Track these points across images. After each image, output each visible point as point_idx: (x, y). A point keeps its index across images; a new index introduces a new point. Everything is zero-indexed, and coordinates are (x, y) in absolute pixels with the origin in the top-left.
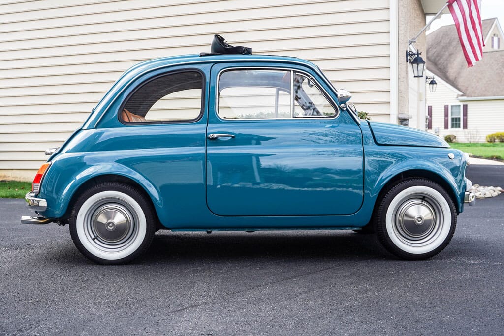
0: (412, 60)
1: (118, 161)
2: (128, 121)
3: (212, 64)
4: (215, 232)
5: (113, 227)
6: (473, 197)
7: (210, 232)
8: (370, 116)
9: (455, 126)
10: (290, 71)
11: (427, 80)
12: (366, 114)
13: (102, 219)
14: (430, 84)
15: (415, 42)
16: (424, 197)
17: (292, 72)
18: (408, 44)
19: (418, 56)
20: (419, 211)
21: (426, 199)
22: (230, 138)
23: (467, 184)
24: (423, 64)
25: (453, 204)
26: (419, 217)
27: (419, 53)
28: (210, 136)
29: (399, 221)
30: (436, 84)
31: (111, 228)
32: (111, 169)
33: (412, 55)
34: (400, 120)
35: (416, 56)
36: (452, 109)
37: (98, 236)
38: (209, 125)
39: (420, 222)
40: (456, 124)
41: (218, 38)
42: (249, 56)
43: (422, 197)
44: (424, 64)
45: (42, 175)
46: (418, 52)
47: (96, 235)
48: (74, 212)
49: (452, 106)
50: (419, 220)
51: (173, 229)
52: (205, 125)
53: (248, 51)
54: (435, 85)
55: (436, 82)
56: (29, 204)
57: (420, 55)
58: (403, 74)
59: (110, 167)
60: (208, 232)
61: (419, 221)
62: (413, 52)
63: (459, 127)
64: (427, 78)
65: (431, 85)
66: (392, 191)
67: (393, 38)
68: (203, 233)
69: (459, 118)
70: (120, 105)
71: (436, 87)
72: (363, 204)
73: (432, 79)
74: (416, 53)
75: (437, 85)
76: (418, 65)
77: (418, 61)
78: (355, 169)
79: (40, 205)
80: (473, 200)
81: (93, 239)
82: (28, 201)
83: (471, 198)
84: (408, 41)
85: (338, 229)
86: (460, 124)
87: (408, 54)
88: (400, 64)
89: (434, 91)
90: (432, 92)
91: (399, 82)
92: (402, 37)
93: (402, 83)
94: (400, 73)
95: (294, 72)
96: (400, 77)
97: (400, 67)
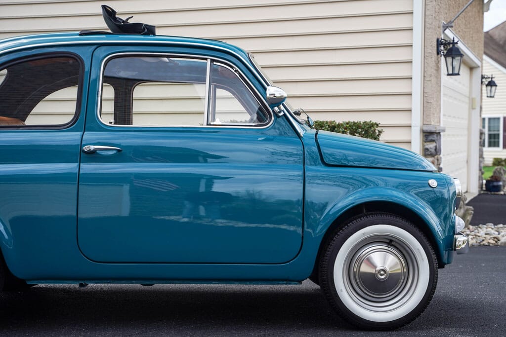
0: (445, 52)
6: (464, 243)
7: (85, 285)
8: (382, 128)
9: (492, 144)
10: (207, 59)
11: (484, 80)
12: (377, 125)
14: (487, 85)
15: (452, 27)
16: (391, 241)
17: (209, 61)
18: (442, 29)
19: (453, 46)
20: (385, 260)
21: (393, 243)
22: (115, 152)
23: (456, 224)
24: (459, 58)
25: (432, 252)
26: (382, 268)
27: (456, 41)
28: (86, 148)
29: (354, 273)
30: (496, 86)
33: (445, 44)
34: (425, 134)
35: (451, 45)
36: (489, 123)
38: (85, 133)
39: (383, 277)
40: (494, 142)
41: (106, 10)
42: (151, 37)
43: (388, 241)
46: (453, 41)
49: (490, 119)
50: (382, 272)
52: (80, 133)
53: (150, 30)
54: (494, 88)
55: (496, 82)
57: (456, 45)
58: (431, 71)
60: (81, 285)
61: (381, 275)
62: (446, 41)
63: (498, 146)
64: (483, 77)
65: (489, 88)
66: (343, 230)
67: (417, 22)
69: (498, 135)
71: (496, 89)
72: (303, 248)
73: (490, 80)
75: (497, 88)
76: (453, 58)
77: (453, 53)
78: (294, 199)
80: (463, 246)
83: (461, 243)
84: (442, 25)
85: (267, 284)
86: (498, 142)
87: (439, 43)
88: (426, 57)
89: (492, 95)
90: (491, 97)
91: (424, 82)
92: (429, 19)
93: (429, 82)
94: (426, 70)
95: (212, 61)
96: (425, 75)
97: (427, 61)
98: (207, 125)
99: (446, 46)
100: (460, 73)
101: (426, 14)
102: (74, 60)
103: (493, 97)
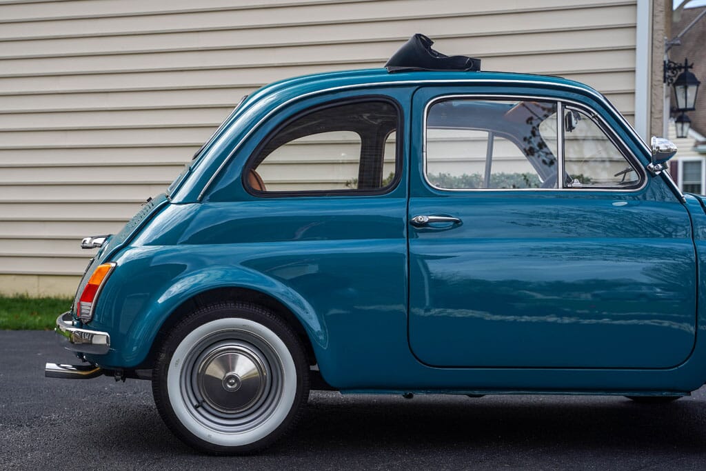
0: (675, 79)
1: (247, 264)
2: (259, 189)
3: (415, 88)
4: (420, 397)
5: (236, 385)
7: (410, 396)
10: (556, 102)
11: (672, 114)
13: (215, 370)
14: (676, 122)
15: (678, 45)
17: (559, 105)
18: (664, 48)
19: (686, 70)
24: (695, 87)
27: (689, 64)
28: (416, 220)
30: (690, 122)
31: (230, 387)
32: (223, 276)
33: (674, 69)
35: (683, 70)
37: (204, 401)
38: (411, 199)
41: (421, 39)
44: (698, 86)
45: (97, 286)
46: (686, 63)
47: (200, 399)
48: (163, 356)
49: (685, 163)
51: (343, 389)
52: (405, 200)
53: (471, 64)
54: (686, 124)
56: (71, 339)
57: (690, 70)
59: (220, 273)
60: (407, 396)
62: (675, 64)
68: (397, 397)
70: (246, 159)
72: (695, 349)
74: (683, 65)
76: (686, 88)
77: (687, 80)
79: (94, 342)
81: (196, 408)
82: (67, 334)
84: (665, 42)
87: (667, 67)
88: (654, 87)
89: (684, 135)
90: (682, 137)
91: (651, 121)
92: (658, 35)
93: (658, 121)
94: (654, 103)
95: (564, 104)
96: (653, 111)
97: (656, 92)
98: (563, 188)
99: (675, 72)
100: (696, 108)
101: (655, 28)
102: (389, 106)
103: (685, 137)
